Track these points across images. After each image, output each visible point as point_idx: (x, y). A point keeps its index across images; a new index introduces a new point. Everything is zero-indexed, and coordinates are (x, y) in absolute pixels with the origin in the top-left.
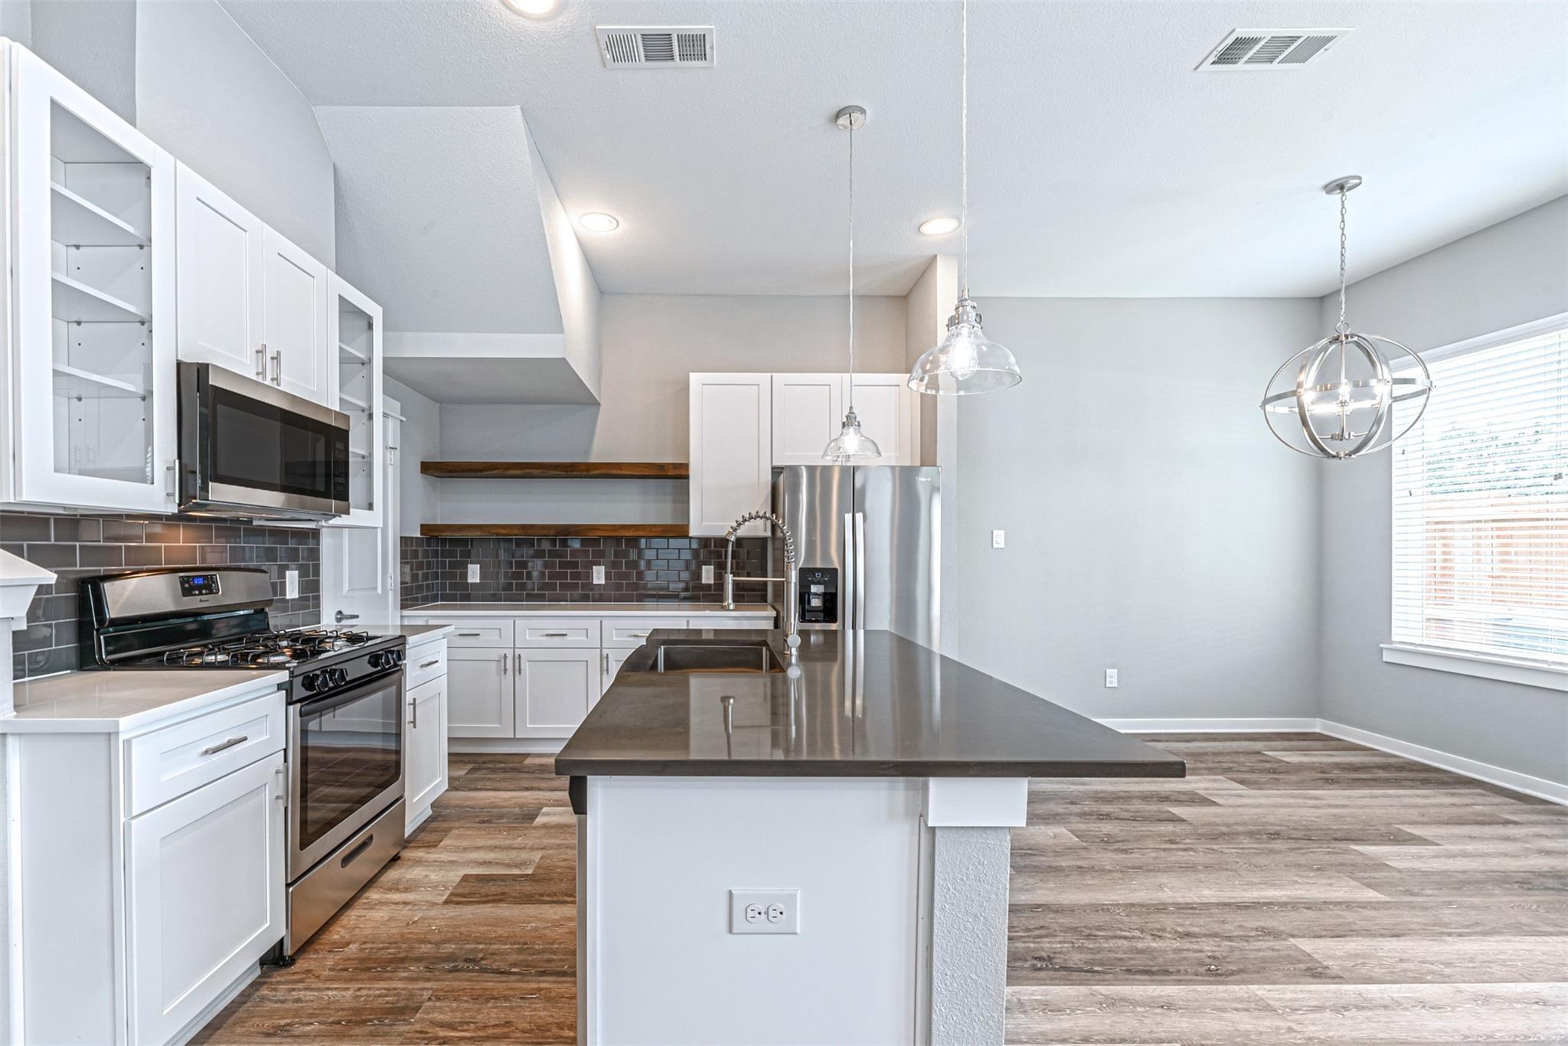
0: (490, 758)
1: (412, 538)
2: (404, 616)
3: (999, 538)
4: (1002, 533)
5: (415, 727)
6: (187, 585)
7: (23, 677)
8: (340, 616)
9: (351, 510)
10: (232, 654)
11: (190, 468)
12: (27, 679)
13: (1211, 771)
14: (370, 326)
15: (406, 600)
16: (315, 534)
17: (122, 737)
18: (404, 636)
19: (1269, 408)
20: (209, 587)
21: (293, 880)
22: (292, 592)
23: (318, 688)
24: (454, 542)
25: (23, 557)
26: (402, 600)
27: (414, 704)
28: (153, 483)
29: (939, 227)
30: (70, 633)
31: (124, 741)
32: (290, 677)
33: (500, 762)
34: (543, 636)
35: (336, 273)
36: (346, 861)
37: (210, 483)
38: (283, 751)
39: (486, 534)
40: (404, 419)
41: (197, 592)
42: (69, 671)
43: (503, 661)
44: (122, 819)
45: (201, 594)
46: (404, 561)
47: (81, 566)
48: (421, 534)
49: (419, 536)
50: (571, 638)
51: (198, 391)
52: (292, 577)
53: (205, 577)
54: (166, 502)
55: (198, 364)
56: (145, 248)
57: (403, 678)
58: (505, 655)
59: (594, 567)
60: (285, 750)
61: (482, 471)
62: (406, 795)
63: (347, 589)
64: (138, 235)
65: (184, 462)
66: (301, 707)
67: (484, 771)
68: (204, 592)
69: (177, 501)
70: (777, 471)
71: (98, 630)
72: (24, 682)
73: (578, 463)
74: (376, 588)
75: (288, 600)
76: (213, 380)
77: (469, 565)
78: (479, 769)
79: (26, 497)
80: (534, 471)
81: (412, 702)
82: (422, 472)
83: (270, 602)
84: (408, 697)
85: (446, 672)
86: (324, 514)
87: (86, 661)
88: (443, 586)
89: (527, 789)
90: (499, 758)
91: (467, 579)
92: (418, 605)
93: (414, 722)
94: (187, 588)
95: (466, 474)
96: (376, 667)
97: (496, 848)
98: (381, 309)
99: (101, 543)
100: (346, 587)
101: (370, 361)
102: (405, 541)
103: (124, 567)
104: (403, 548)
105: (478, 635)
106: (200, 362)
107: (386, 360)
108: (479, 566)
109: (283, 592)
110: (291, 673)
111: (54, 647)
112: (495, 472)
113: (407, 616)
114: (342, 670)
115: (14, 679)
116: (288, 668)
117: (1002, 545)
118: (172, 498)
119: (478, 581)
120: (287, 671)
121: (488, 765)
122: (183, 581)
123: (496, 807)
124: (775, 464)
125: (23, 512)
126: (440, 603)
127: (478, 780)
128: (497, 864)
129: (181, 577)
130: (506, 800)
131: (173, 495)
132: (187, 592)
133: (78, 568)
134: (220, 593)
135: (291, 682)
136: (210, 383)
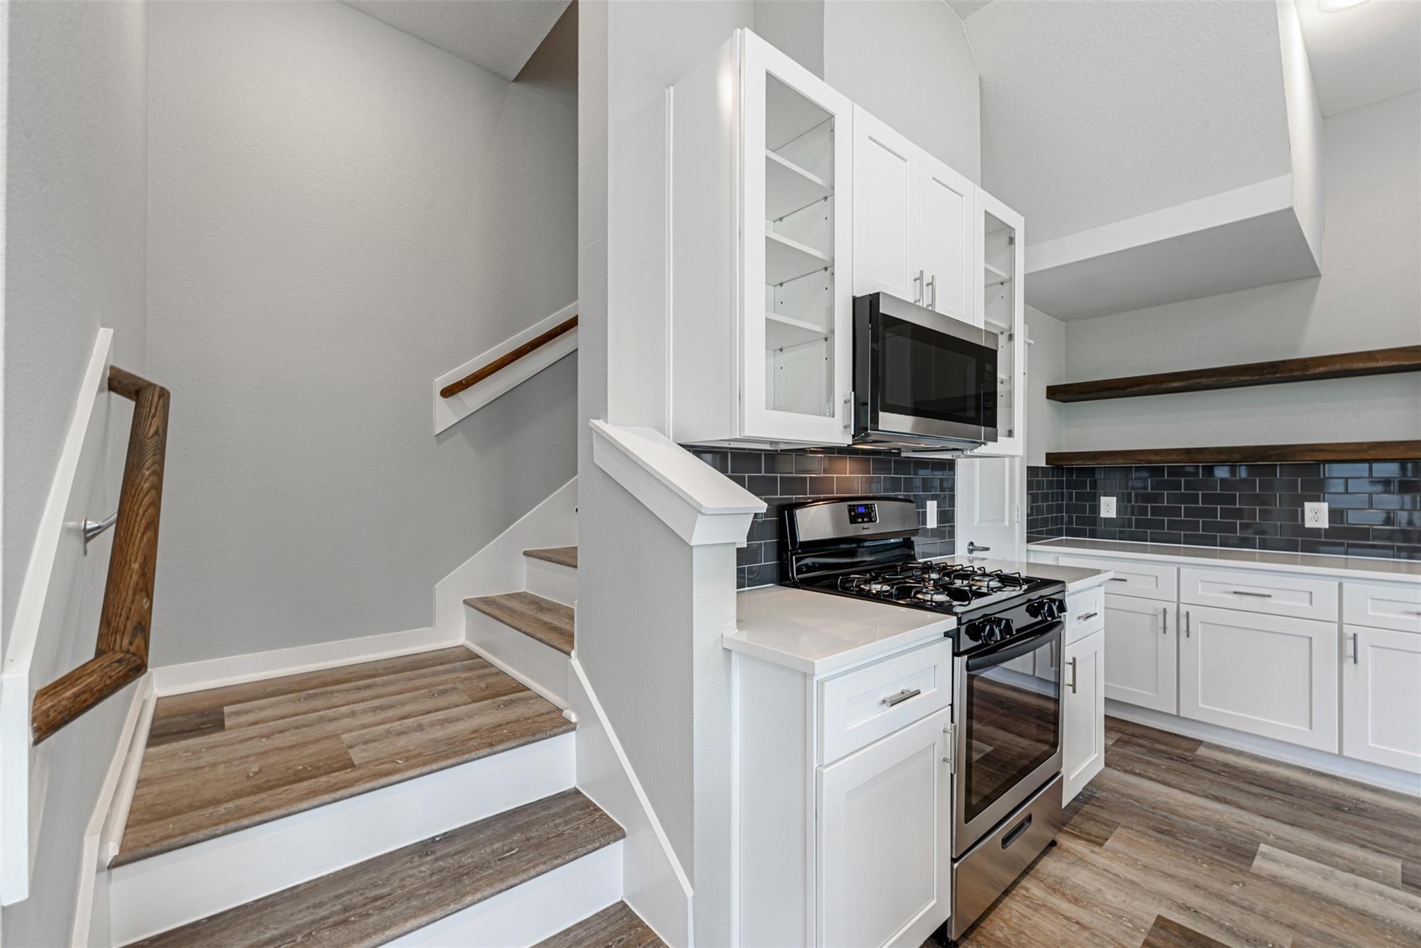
0: (1142, 731)
1: (1038, 467)
2: (1030, 551)
5: (1074, 691)
6: (853, 514)
7: (744, 587)
8: (972, 548)
9: (999, 438)
10: (895, 587)
11: (862, 400)
12: (746, 589)
14: (1011, 241)
15: (1032, 533)
16: (950, 465)
17: (816, 679)
18: (1064, 582)
20: (868, 516)
21: (959, 855)
22: (932, 522)
23: (985, 639)
24: (1081, 471)
25: (745, 488)
26: (1028, 533)
27: (1074, 663)
28: (833, 417)
30: (773, 552)
31: (817, 681)
32: (958, 625)
33: (1159, 742)
34: (1228, 593)
35: (982, 187)
36: (1006, 841)
37: (880, 413)
38: (950, 707)
39: (1133, 462)
40: (1033, 342)
41: (860, 520)
42: (772, 585)
43: (1161, 617)
44: (815, 765)
45: (863, 522)
46: (1030, 492)
47: (781, 495)
48: (1047, 464)
49: (1045, 466)
51: (870, 323)
52: (932, 507)
53: (866, 506)
54: (843, 434)
55: (871, 295)
56: (829, 199)
57: (1062, 632)
58: (1165, 609)
59: (1308, 505)
60: (952, 705)
61: (1125, 388)
62: (1063, 770)
63: (978, 520)
64: (824, 185)
65: (857, 394)
66: (968, 658)
67: (1137, 748)
68: (865, 520)
69: (853, 433)
71: (791, 551)
72: (744, 591)
73: (1284, 362)
74: (1003, 520)
75: (928, 529)
76: (883, 309)
78: (1128, 743)
79: (748, 433)
80: (1204, 381)
81: (1071, 661)
82: (1048, 398)
83: (915, 532)
84: (1068, 655)
85: (1103, 627)
86: (973, 442)
87: (783, 578)
88: (1070, 521)
89: (1217, 799)
90: (1155, 735)
92: (1043, 539)
93: (1074, 686)
94: (853, 516)
95: (1104, 393)
96: (1036, 616)
97: (1197, 886)
98: (1023, 219)
99: (794, 475)
100: (977, 519)
101: (1011, 280)
102: (1032, 471)
103: (808, 496)
104: (1029, 479)
105: (1125, 580)
106: (872, 293)
107: (1027, 277)
108: (1115, 498)
109: (924, 523)
110: (959, 620)
111: (763, 564)
112: (1143, 388)
113: (1033, 551)
114: (1007, 621)
115: (738, 588)
116: (956, 614)
118: (848, 429)
119: (1115, 516)
120: (955, 617)
121: (1140, 741)
122: (851, 509)
123: (1173, 812)
125: (745, 449)
126: (1064, 537)
127: (1134, 759)
128: (1210, 919)
129: (849, 506)
130: (1187, 806)
131: (849, 426)
132: (853, 520)
133: (779, 496)
134: (878, 521)
135: (958, 630)
136: (881, 311)
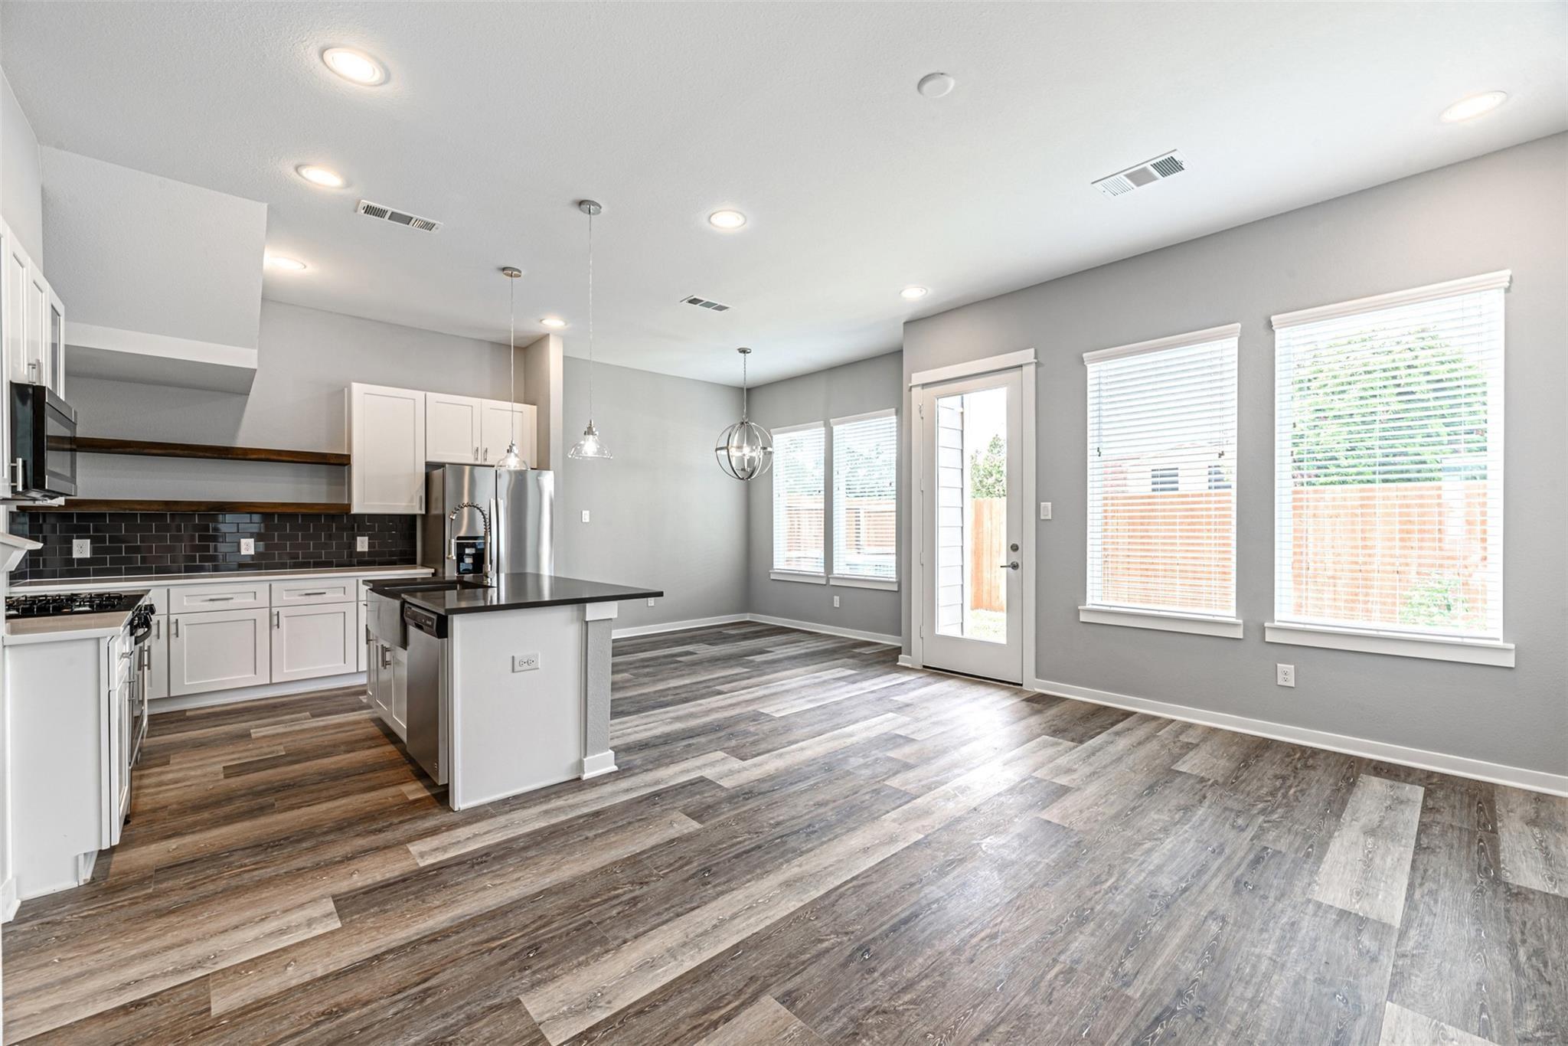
3: (586, 516)
4: (588, 512)
13: (697, 642)
19: (718, 452)
29: (553, 323)
50: (238, 601)
70: (431, 466)
77: (74, 541)
91: (72, 555)
117: (588, 521)
124: (428, 460)
